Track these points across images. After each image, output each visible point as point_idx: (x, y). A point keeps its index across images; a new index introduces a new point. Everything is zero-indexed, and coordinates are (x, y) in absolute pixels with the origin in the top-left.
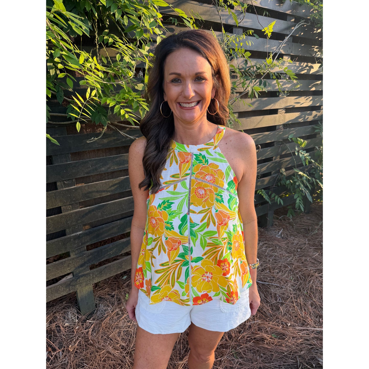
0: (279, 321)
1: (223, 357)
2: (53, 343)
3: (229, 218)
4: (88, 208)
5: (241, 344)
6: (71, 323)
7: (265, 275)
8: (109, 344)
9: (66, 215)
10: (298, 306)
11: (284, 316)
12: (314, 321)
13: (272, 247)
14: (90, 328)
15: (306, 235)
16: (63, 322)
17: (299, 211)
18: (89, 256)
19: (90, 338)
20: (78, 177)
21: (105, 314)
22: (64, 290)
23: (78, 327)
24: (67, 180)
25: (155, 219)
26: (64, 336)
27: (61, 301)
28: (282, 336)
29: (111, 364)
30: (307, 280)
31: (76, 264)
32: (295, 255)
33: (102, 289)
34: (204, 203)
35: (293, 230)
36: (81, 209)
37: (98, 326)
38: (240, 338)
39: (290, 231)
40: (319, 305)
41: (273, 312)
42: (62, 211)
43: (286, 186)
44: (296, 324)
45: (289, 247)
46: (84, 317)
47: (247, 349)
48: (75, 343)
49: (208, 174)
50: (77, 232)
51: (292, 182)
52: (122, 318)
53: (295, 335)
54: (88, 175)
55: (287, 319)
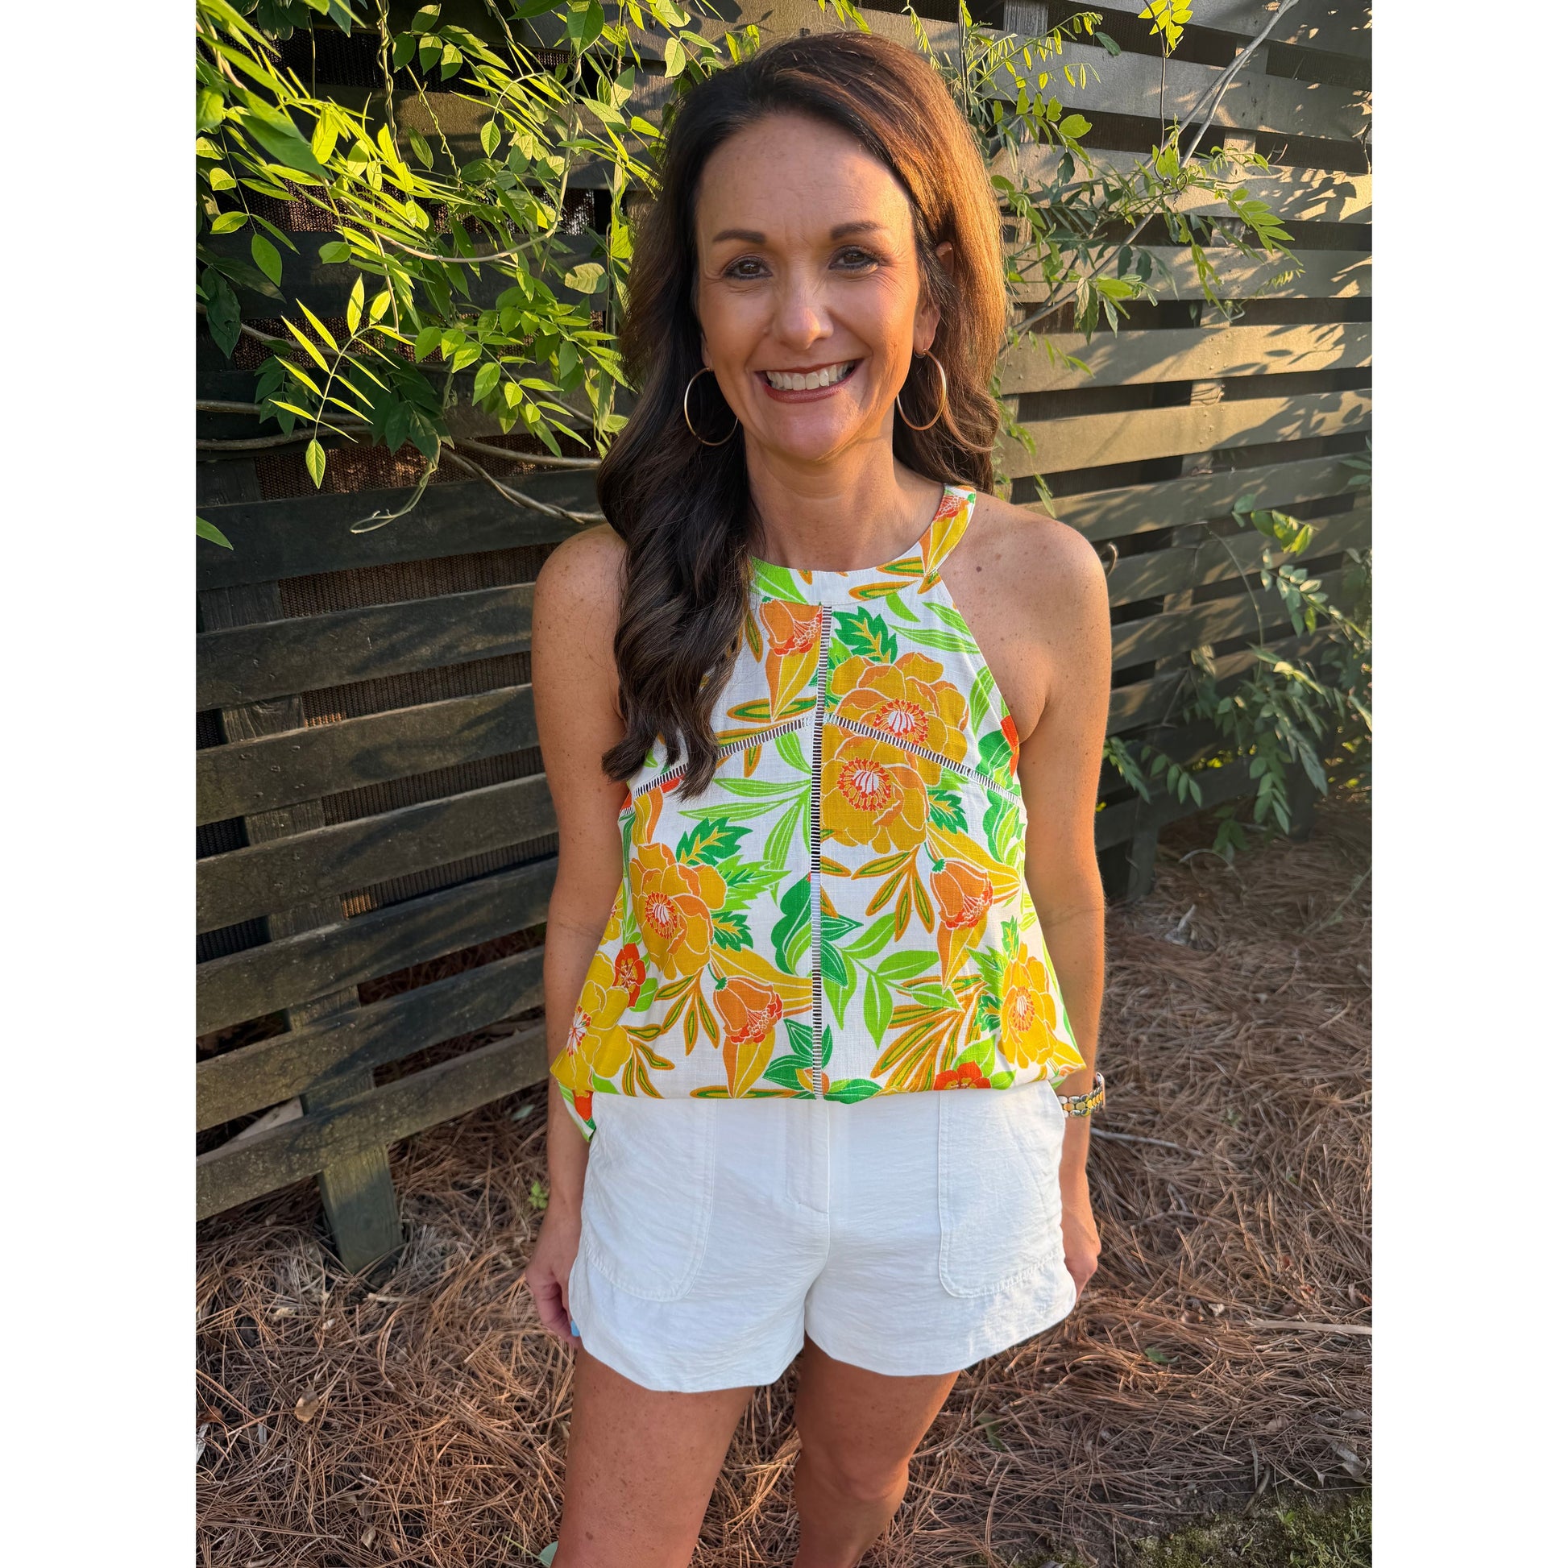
0: (1175, 1296)
1: (942, 1445)
2: (229, 1388)
3: (988, 894)
4: (363, 821)
5: (1017, 1390)
6: (300, 1306)
7: (1121, 1104)
8: (463, 1392)
9: (266, 855)
10: (1255, 1230)
11: (1198, 1272)
12: (1323, 1296)
13: (1148, 982)
14: (381, 1325)
15: (1296, 932)
16: (269, 1302)
17: (1264, 828)
18: (369, 1027)
19: (382, 1369)
20: (317, 686)
21: (443, 1268)
22: (266, 1170)
23: (330, 1323)
24: (266, 701)
25: (669, 903)
26: (272, 1359)
27: (254, 1215)
28: (1186, 1357)
29: (474, 1475)
30: (1295, 1124)
31: (317, 1060)
32: (1245, 1019)
33: (427, 1164)
34: (883, 831)
35: (1238, 912)
36: (330, 829)
37: (414, 1317)
38: (1012, 1365)
39: (1225, 917)
40: (1346, 1227)
41: (1154, 1259)
42: (250, 838)
43: (1218, 723)
44: (1250, 1309)
45: (1219, 983)
46: (355, 1279)
47: (1042, 1411)
48: (319, 1388)
49: (897, 702)
50: (317, 926)
51: (1241, 703)
52: (515, 1285)
53: (1242, 1354)
54: (357, 679)
55: (1208, 1286)
